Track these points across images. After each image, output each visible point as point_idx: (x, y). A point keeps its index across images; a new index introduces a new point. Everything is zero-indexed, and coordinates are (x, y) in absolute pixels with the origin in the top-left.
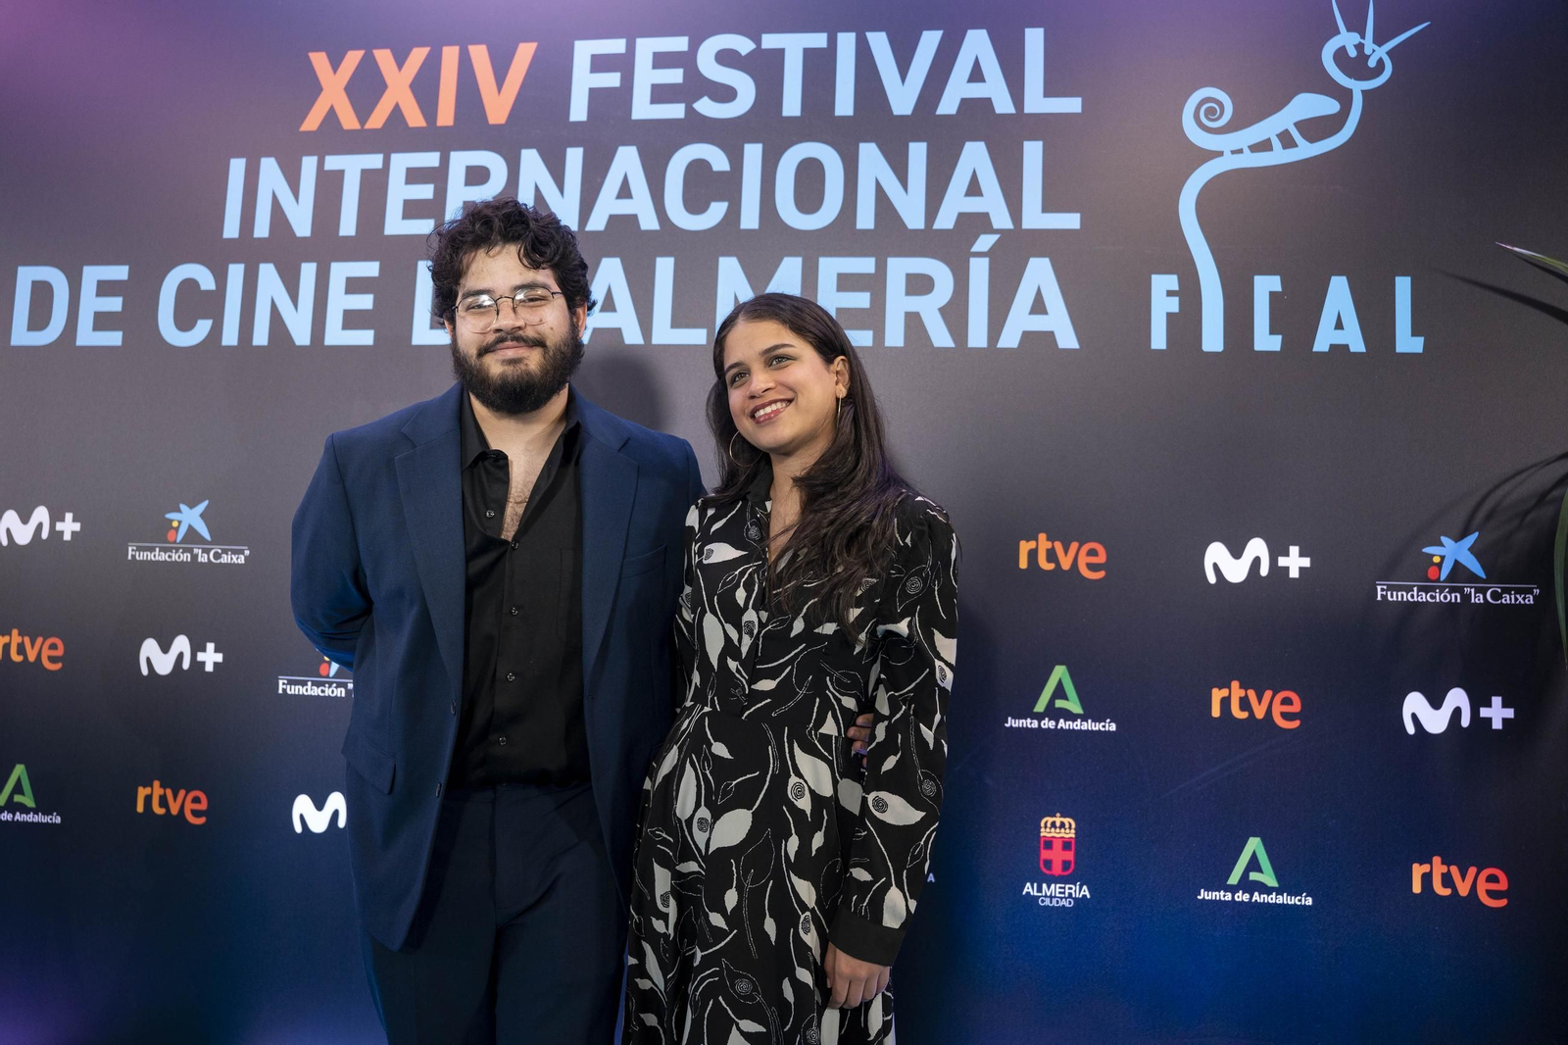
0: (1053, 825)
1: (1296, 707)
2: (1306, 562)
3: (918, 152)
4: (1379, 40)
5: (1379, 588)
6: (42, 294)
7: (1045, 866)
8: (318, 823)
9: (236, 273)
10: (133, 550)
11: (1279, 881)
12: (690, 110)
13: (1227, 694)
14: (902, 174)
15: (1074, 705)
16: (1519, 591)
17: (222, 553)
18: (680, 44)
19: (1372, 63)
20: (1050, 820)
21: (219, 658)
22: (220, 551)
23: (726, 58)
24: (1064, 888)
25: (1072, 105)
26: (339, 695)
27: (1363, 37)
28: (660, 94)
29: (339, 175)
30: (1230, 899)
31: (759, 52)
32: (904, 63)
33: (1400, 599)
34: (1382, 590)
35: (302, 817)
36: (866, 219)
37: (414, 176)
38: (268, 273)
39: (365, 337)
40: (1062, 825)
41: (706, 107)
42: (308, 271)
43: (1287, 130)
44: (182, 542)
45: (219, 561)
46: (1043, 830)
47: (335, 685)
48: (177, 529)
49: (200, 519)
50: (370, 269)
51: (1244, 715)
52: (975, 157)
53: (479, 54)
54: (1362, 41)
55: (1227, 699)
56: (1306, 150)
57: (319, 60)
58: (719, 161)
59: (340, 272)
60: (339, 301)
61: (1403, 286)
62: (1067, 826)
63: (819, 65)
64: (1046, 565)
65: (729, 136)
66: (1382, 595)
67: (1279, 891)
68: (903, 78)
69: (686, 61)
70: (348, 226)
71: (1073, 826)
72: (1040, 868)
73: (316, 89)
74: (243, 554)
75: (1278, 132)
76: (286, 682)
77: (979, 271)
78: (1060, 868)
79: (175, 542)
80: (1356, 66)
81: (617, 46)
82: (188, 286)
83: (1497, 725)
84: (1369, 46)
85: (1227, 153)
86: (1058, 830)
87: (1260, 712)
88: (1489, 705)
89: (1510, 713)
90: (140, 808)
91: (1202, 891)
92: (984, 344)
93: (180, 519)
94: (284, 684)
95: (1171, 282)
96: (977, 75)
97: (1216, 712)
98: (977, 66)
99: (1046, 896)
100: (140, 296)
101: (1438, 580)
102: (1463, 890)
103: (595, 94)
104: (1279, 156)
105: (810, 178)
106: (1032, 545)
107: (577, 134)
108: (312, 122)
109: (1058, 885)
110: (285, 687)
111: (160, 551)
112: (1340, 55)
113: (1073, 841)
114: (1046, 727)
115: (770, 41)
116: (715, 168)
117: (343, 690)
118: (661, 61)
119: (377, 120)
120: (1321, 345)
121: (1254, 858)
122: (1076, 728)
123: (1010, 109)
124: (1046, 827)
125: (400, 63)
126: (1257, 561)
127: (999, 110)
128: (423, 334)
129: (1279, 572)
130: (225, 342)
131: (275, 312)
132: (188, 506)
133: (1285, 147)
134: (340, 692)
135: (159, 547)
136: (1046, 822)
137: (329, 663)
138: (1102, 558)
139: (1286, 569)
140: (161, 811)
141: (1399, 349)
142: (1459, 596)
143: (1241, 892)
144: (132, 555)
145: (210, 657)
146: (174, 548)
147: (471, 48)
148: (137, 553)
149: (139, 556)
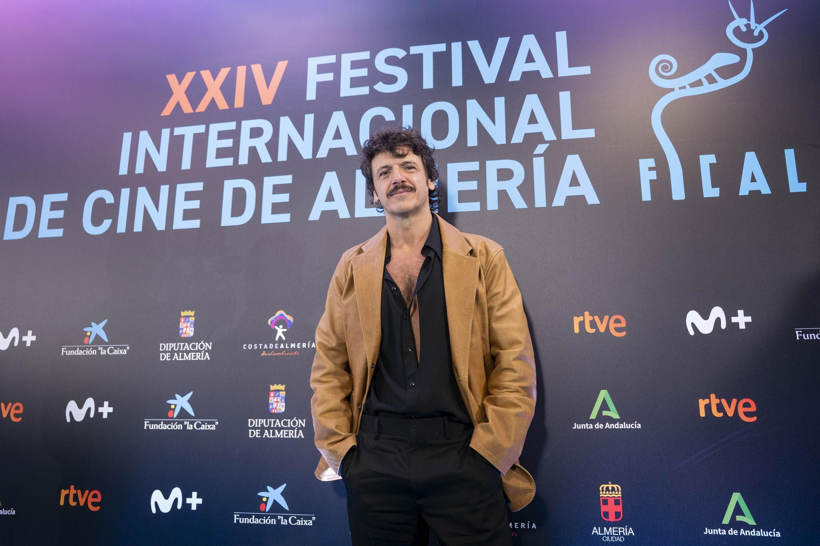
0: (607, 488)
1: (753, 408)
2: (749, 319)
3: (500, 103)
4: (759, 21)
5: (797, 332)
6: (22, 210)
7: (604, 517)
8: (166, 506)
9: (125, 193)
10: (64, 350)
12: (372, 90)
13: (708, 403)
14: (491, 115)
15: (614, 415)
17: (114, 349)
18: (366, 55)
19: (756, 33)
20: (605, 486)
21: (111, 410)
22: (113, 348)
23: (391, 61)
24: (618, 530)
25: (585, 70)
26: (179, 429)
27: (749, 20)
28: (355, 82)
29: (182, 138)
30: (725, 534)
31: (409, 56)
32: (489, 56)
33: (811, 338)
34: (799, 333)
35: (156, 503)
36: (472, 140)
37: (222, 135)
38: (143, 192)
39: (195, 224)
40: (613, 489)
41: (381, 87)
42: (165, 190)
43: (710, 75)
44: (92, 344)
45: (112, 354)
46: (601, 493)
47: (176, 423)
48: (89, 337)
49: (102, 330)
50: (198, 186)
51: (721, 415)
52: (532, 102)
53: (257, 69)
54: (749, 22)
55: (708, 405)
56: (722, 84)
57: (172, 79)
59: (182, 189)
60: (181, 205)
61: (790, 154)
62: (616, 490)
63: (442, 62)
64: (590, 330)
65: (394, 102)
66: (800, 337)
68: (489, 62)
69: (369, 64)
70: (186, 164)
71: (620, 490)
72: (602, 518)
73: (169, 93)
74: (126, 349)
75: (705, 75)
76: (148, 422)
77: (539, 165)
78: (615, 517)
79: (88, 344)
80: (747, 36)
81: (331, 59)
82: (100, 202)
84: (753, 25)
85: (677, 89)
86: (610, 493)
87: (730, 413)
90: (62, 502)
91: (706, 529)
92: (544, 205)
93: (91, 331)
94: (147, 423)
95: (651, 162)
96: (530, 59)
97: (703, 414)
98: (530, 55)
99: (607, 535)
100: (73, 209)
103: (319, 85)
104: (707, 88)
105: (440, 120)
106: (581, 318)
107: (311, 107)
108: (167, 111)
109: (613, 528)
110: (148, 425)
111: (79, 350)
112: (737, 31)
113: (621, 499)
114: (598, 428)
115: (414, 50)
116: (387, 119)
117: (181, 425)
118: (355, 65)
119: (202, 107)
120: (744, 191)
122: (616, 428)
123: (551, 75)
124: (603, 491)
125: (215, 77)
126: (718, 321)
127: (544, 76)
128: (227, 220)
129: (733, 327)
130: (118, 231)
131: (146, 213)
132: (96, 323)
133: (710, 83)
134: (180, 427)
135: (79, 347)
136: (603, 487)
137: (174, 410)
138: (623, 324)
139: (737, 324)
140: (74, 504)
141: (792, 191)
143: (732, 529)
144: (64, 353)
145: (106, 410)
146: (87, 348)
147: (252, 66)
148: (67, 351)
149: (68, 353)
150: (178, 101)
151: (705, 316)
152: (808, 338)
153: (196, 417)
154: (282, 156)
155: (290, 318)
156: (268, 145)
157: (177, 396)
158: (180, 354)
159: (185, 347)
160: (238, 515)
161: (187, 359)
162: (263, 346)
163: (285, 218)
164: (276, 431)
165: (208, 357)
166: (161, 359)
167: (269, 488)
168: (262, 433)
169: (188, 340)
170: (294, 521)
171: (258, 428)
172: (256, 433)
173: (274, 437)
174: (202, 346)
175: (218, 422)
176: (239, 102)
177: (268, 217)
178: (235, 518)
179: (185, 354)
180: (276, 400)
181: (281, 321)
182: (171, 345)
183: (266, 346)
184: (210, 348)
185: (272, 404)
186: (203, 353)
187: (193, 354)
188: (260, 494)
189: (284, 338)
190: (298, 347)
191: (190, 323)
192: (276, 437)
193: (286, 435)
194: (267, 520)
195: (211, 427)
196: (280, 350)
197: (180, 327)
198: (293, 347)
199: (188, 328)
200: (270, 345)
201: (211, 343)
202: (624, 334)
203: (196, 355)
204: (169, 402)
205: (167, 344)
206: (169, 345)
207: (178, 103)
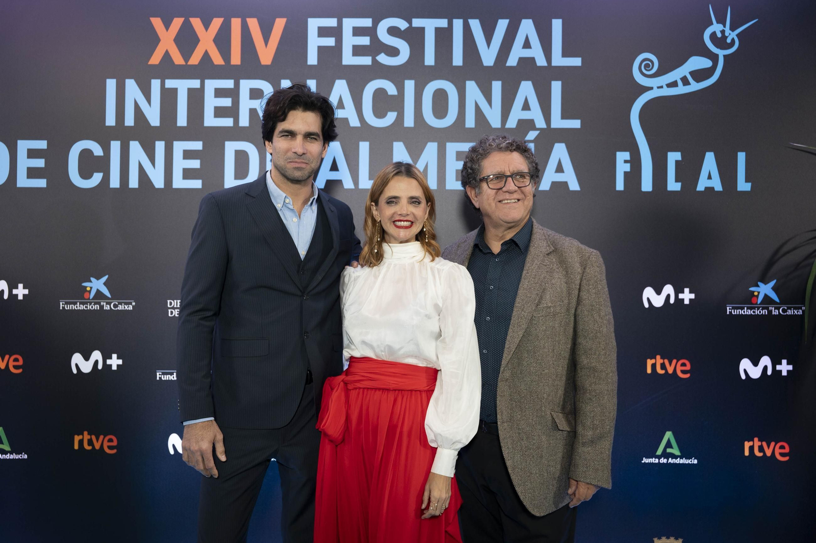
1: (688, 367)
2: (693, 296)
3: (497, 86)
4: (733, 29)
5: (728, 308)
9: (115, 146)
10: (63, 304)
11: (681, 452)
12: (375, 61)
13: (654, 362)
14: (488, 98)
16: (795, 308)
17: (119, 304)
18: (367, 22)
19: (729, 41)
21: (120, 362)
22: (117, 303)
23: (393, 31)
25: (576, 62)
27: (725, 27)
28: (358, 51)
29: (174, 91)
30: (657, 462)
31: (411, 29)
32: (489, 37)
33: (738, 313)
34: (730, 309)
35: (173, 446)
36: (470, 122)
37: (219, 93)
38: (135, 148)
39: (197, 184)
41: (383, 59)
42: (160, 146)
43: (685, 76)
44: (93, 299)
45: (117, 309)
48: (90, 292)
49: (104, 286)
50: (197, 145)
51: (663, 372)
52: (526, 89)
53: (253, 24)
54: (724, 29)
55: (654, 364)
56: (695, 86)
57: (157, 22)
58: (391, 90)
59: (179, 147)
60: (180, 164)
61: (741, 157)
63: (444, 37)
65: (396, 75)
66: (729, 312)
67: (681, 457)
68: (489, 44)
70: (182, 120)
73: (156, 40)
74: (131, 304)
75: (681, 77)
79: (89, 299)
80: (720, 42)
81: (332, 22)
83: (784, 373)
84: (728, 31)
85: (655, 88)
87: (670, 371)
88: (781, 364)
89: (790, 368)
90: (76, 447)
91: (644, 458)
93: (91, 286)
94: (160, 375)
95: (626, 155)
96: (527, 45)
97: (649, 371)
98: (527, 40)
100: (55, 158)
101: (757, 304)
102: (769, 453)
103: (321, 49)
104: (681, 90)
105: (440, 98)
107: (312, 72)
108: (155, 59)
110: (160, 376)
111: (79, 304)
112: (713, 36)
115: (417, 23)
116: (390, 93)
118: (357, 32)
119: (195, 59)
120: (700, 187)
121: (669, 441)
123: (545, 64)
125: (206, 27)
126: (668, 296)
127: (538, 64)
128: (230, 181)
129: (679, 301)
130: (112, 186)
131: (141, 169)
132: (96, 278)
133: (684, 85)
135: (79, 302)
139: (683, 300)
140: (89, 448)
141: (739, 189)
142: (766, 311)
143: (663, 458)
144: (62, 307)
145: (115, 362)
146: (89, 302)
147: (249, 20)
148: (66, 306)
149: (67, 307)
150: (167, 50)
151: (659, 292)
152: (736, 313)
166: (170, 315)
176: (236, 59)
205: (175, 301)
206: (177, 302)
207: (167, 52)
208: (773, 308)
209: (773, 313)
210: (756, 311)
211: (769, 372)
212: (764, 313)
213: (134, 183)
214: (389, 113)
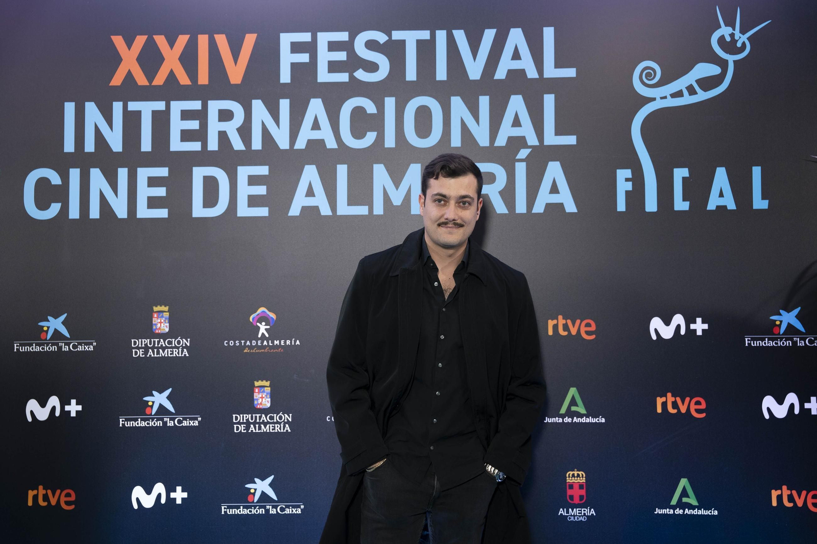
0: (573, 475)
1: (703, 406)
2: (706, 326)
3: (484, 102)
4: (743, 32)
5: (746, 339)
7: (570, 498)
8: (148, 502)
9: (75, 174)
10: (17, 346)
11: (698, 502)
12: (352, 77)
13: (665, 400)
14: (476, 115)
17: (78, 345)
18: (343, 36)
19: (739, 45)
20: (571, 473)
21: (80, 408)
22: (76, 344)
23: (371, 45)
24: (581, 510)
25: (571, 73)
26: (158, 425)
27: (734, 29)
28: (334, 67)
29: (138, 114)
30: (672, 513)
31: (390, 41)
32: (475, 50)
33: (758, 345)
34: (748, 340)
35: (138, 500)
36: (456, 141)
37: (186, 115)
38: (96, 175)
39: (163, 213)
40: (578, 475)
41: (361, 75)
42: (123, 174)
43: (691, 85)
44: (51, 339)
45: (76, 350)
46: (568, 478)
47: (155, 419)
48: (47, 332)
49: (62, 325)
50: (163, 172)
51: (675, 411)
52: (517, 104)
53: (221, 40)
54: (734, 32)
55: (665, 403)
56: (702, 96)
57: (118, 41)
58: (370, 107)
59: (144, 174)
60: (144, 192)
61: (757, 171)
62: (581, 476)
63: (426, 50)
64: (563, 333)
65: (376, 92)
66: (748, 343)
67: (699, 508)
68: (475, 56)
70: (146, 145)
71: (584, 476)
73: (117, 60)
74: (92, 345)
75: (687, 86)
76: (124, 419)
78: (579, 499)
79: (46, 340)
80: (730, 46)
81: (306, 37)
82: (43, 183)
83: (814, 412)
84: (737, 35)
85: (657, 99)
86: (576, 478)
87: (683, 410)
88: (809, 402)
90: (30, 503)
91: (657, 509)
92: (525, 211)
93: (48, 325)
94: (123, 421)
95: (628, 173)
96: (516, 56)
97: (659, 410)
98: (516, 49)
99: (571, 515)
101: (779, 334)
102: (800, 503)
103: (294, 66)
104: (687, 100)
105: (423, 115)
106: (555, 322)
107: (285, 91)
108: (117, 80)
109: (577, 509)
110: (124, 422)
111: (36, 346)
112: (721, 40)
113: (584, 484)
114: (567, 421)
115: (397, 35)
116: (368, 112)
117: (161, 422)
118: (333, 46)
119: (160, 79)
120: (711, 206)
121: (684, 489)
122: (583, 422)
123: (536, 76)
124: (569, 477)
125: (171, 44)
126: (678, 327)
127: (529, 77)
128: (199, 210)
129: (691, 333)
130: (71, 217)
131: (102, 197)
132: (53, 317)
133: (690, 94)
134: (159, 423)
135: (35, 343)
136: (569, 474)
137: (152, 407)
138: (593, 328)
139: (695, 330)
140: (45, 504)
141: (755, 207)
142: (790, 342)
143: (678, 509)
144: (17, 349)
145: (74, 408)
146: (46, 343)
147: (216, 36)
148: (21, 347)
149: (22, 349)
150: (129, 70)
151: (667, 323)
152: (755, 345)
153: (177, 413)
154: (257, 144)
155: (272, 315)
156: (239, 130)
157: (154, 393)
158: (155, 350)
159: (160, 344)
160: (226, 507)
161: (163, 355)
162: (245, 343)
163: (263, 212)
164: (262, 426)
165: (187, 353)
166: (134, 356)
167: (256, 480)
168: (248, 428)
169: (164, 336)
170: (282, 510)
171: (243, 423)
172: (242, 428)
173: (260, 431)
174: (179, 342)
175: (200, 418)
177: (244, 210)
178: (223, 510)
179: (161, 350)
180: (261, 396)
181: (263, 319)
182: (145, 341)
183: (248, 343)
184: (188, 345)
185: (257, 400)
186: (180, 350)
187: (169, 350)
188: (248, 486)
189: (267, 336)
190: (282, 344)
191: (164, 319)
192: (262, 431)
193: (273, 430)
194: (255, 510)
195: (193, 423)
196: (263, 347)
197: (154, 323)
198: (277, 344)
199: (162, 324)
200: (253, 341)
201: (189, 340)
202: (593, 337)
203: (173, 351)
204: (146, 399)
205: (140, 340)
206: (142, 341)
207: (129, 72)
208: (798, 339)
209: (798, 345)
210: (779, 342)
211: (797, 411)
212: (788, 345)
213: (95, 212)
214: (368, 133)
